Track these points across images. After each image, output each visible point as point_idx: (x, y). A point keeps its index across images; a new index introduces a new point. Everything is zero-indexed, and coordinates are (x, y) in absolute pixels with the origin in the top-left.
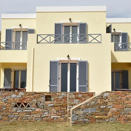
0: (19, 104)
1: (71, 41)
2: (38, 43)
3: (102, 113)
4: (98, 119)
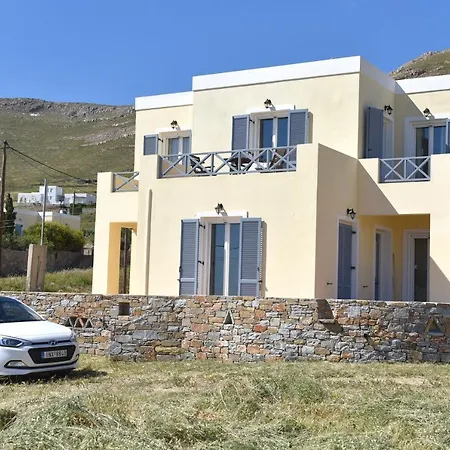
0: (73, 319)
2: (159, 177)
3: (168, 343)
4: (161, 353)
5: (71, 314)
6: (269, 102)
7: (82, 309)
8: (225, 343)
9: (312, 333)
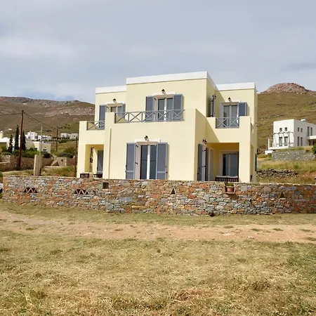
0: (79, 190)
1: (165, 119)
2: (115, 122)
3: (139, 203)
4: (134, 209)
5: (77, 188)
6: (163, 90)
7: (83, 186)
8: (171, 204)
9: (222, 199)
